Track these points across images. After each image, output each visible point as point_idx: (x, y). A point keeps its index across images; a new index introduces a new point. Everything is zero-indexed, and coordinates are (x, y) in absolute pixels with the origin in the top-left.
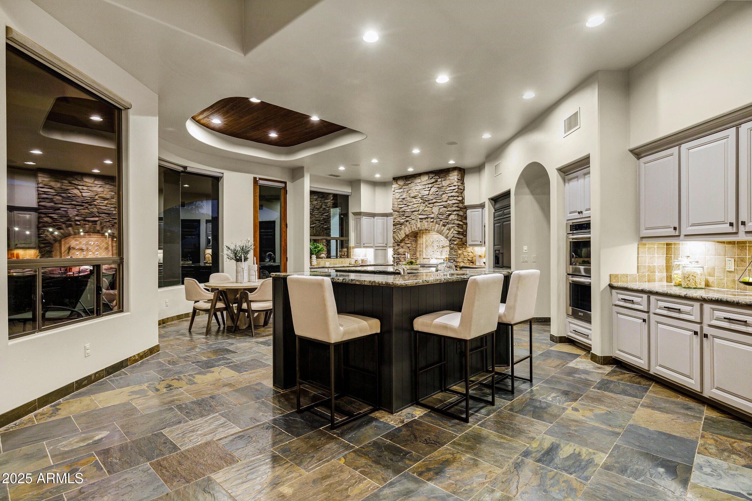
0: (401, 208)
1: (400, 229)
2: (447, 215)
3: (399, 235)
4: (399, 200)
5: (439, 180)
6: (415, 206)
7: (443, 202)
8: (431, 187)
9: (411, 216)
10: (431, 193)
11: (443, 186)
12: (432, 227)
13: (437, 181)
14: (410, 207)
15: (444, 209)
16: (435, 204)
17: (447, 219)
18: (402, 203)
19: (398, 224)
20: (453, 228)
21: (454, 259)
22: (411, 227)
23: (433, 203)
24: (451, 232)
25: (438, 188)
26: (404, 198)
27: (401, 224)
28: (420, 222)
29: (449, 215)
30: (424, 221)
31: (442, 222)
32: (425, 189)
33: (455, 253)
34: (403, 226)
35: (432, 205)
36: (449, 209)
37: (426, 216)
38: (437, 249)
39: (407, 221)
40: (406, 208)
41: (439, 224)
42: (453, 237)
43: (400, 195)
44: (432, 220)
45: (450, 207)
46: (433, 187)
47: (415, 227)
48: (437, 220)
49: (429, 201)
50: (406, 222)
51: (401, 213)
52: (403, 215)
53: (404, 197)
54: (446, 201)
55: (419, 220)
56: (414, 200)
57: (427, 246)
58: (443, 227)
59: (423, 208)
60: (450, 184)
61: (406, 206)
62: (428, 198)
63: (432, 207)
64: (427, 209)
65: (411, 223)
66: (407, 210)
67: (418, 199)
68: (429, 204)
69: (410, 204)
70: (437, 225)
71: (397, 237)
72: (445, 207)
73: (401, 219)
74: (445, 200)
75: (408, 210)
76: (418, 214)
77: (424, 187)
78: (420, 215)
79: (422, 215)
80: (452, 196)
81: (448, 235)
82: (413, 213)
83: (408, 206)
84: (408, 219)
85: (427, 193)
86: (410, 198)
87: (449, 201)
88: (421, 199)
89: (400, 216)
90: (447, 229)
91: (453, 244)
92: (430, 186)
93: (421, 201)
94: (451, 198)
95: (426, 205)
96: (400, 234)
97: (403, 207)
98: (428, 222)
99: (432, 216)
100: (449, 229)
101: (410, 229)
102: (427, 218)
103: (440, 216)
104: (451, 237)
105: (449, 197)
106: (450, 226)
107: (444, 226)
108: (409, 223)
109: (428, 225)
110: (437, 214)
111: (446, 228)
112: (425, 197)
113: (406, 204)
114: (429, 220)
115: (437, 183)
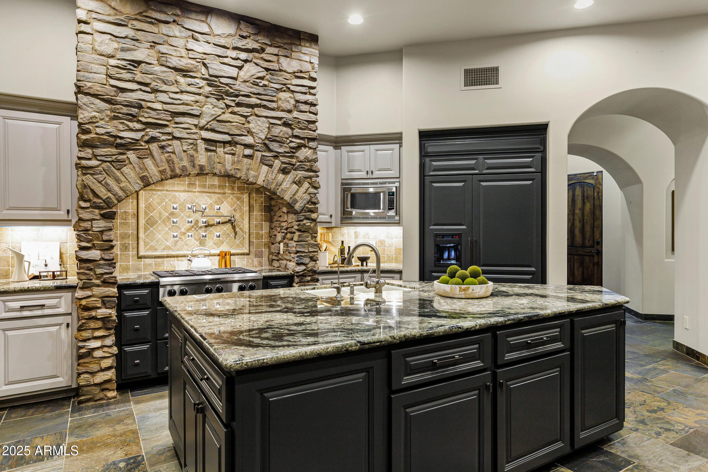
0: (123, 90)
1: (119, 164)
2: (292, 145)
3: (111, 182)
4: (113, 62)
5: (269, 50)
6: (185, 97)
7: (278, 109)
8: (246, 61)
9: (166, 126)
10: (244, 74)
11: (281, 70)
12: (248, 169)
13: (263, 50)
14: (163, 97)
15: (285, 129)
16: (257, 110)
17: (292, 157)
18: (128, 76)
19: (105, 144)
20: (309, 180)
21: (311, 255)
22: (169, 161)
23: (252, 106)
24: (303, 189)
25: (267, 70)
26: (139, 63)
27: (118, 146)
28: (207, 150)
29: (299, 147)
30: (220, 150)
31: (277, 164)
32: (226, 60)
33: (312, 242)
34: (132, 155)
35: (250, 110)
36: (297, 132)
37: (227, 138)
38: (189, 230)
39: (153, 139)
40: (151, 97)
41: (271, 166)
42: (308, 203)
43: (116, 45)
44: (248, 152)
45: (301, 129)
46: (251, 61)
47: (186, 163)
48: (263, 154)
49: (237, 96)
50: (147, 142)
51: (125, 110)
52: (133, 117)
53: (138, 55)
54: (290, 111)
55: (202, 145)
56: (181, 80)
57: (151, 223)
58: (281, 176)
59: (220, 112)
60: (301, 72)
61: (148, 89)
62: (236, 87)
63: (246, 117)
64: (227, 116)
65: (169, 149)
66: (149, 104)
67: (197, 80)
68: (239, 105)
69: (164, 88)
70: (265, 168)
71: (103, 189)
72: (286, 124)
73: (121, 127)
74: (289, 107)
75: (158, 106)
76: (196, 126)
77: (220, 51)
78: (202, 128)
79: (213, 130)
80: (306, 103)
81: (296, 197)
82: (177, 120)
83: (155, 91)
84: (153, 133)
85: (233, 72)
86: (164, 69)
87: (295, 112)
88: (209, 85)
89: (115, 118)
90: (294, 182)
91: (308, 219)
92: (243, 56)
93: (208, 89)
94: (303, 107)
95: (228, 106)
96: (118, 181)
97: (132, 91)
98: (233, 154)
99: (249, 140)
100: (299, 183)
101: (165, 166)
102: (229, 143)
103: (274, 146)
104: (305, 202)
105: (297, 101)
106: (301, 174)
107: (284, 171)
108: (162, 147)
109: (233, 163)
110: (263, 137)
111: (290, 177)
112: (223, 80)
113: (147, 85)
114: (239, 149)
115: (263, 55)
